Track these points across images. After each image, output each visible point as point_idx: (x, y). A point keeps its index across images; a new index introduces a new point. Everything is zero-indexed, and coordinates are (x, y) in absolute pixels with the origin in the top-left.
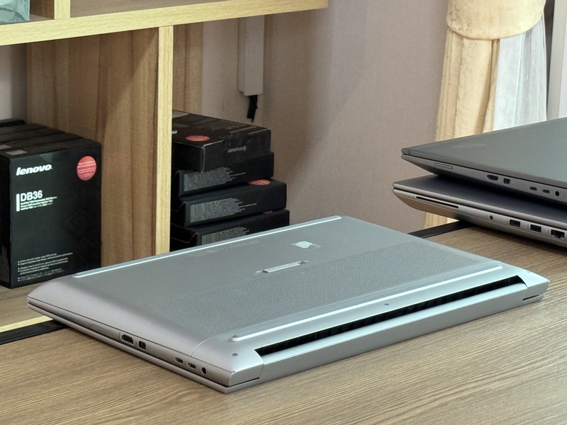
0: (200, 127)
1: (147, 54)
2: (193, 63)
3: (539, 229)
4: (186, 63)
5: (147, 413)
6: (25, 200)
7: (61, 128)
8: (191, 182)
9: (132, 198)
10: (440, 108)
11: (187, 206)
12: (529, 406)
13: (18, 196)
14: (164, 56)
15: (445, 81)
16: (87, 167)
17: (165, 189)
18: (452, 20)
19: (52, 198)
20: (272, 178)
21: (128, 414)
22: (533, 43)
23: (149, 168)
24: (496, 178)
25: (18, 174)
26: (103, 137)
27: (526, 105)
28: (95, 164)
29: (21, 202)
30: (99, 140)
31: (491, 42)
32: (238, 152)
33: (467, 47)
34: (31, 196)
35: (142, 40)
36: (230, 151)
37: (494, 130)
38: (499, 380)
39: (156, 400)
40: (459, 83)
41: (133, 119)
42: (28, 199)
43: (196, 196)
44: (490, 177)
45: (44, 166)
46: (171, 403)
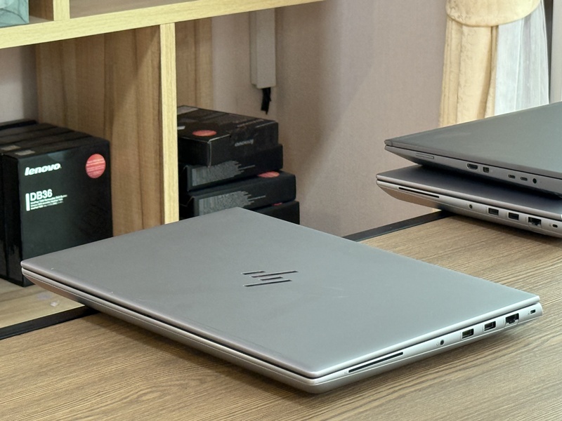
0: (207, 122)
1: (149, 53)
2: (203, 59)
3: (516, 217)
4: (196, 58)
5: (105, 413)
6: (34, 199)
7: (71, 127)
8: (198, 177)
9: (141, 194)
10: (443, 95)
11: (195, 200)
12: (487, 396)
13: (27, 195)
14: (167, 53)
15: (447, 69)
16: (96, 165)
17: (172, 184)
18: (451, 8)
19: (62, 196)
20: (282, 170)
21: (87, 414)
22: (532, 29)
23: (156, 165)
24: (476, 167)
25: (26, 174)
26: (112, 134)
27: (527, 90)
28: (104, 162)
29: (30, 202)
30: (107, 138)
31: (490, 29)
32: (245, 145)
33: (466, 34)
34: (41, 195)
35: (144, 38)
36: (238, 144)
37: (496, 115)
38: (460, 370)
39: (117, 400)
40: (460, 70)
41: (139, 116)
42: (38, 199)
43: (205, 190)
44: (471, 166)
45: (53, 165)
46: (131, 402)
